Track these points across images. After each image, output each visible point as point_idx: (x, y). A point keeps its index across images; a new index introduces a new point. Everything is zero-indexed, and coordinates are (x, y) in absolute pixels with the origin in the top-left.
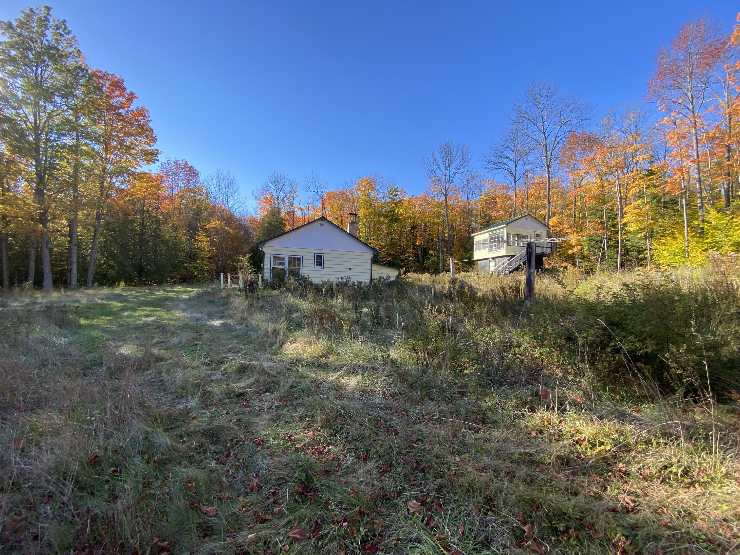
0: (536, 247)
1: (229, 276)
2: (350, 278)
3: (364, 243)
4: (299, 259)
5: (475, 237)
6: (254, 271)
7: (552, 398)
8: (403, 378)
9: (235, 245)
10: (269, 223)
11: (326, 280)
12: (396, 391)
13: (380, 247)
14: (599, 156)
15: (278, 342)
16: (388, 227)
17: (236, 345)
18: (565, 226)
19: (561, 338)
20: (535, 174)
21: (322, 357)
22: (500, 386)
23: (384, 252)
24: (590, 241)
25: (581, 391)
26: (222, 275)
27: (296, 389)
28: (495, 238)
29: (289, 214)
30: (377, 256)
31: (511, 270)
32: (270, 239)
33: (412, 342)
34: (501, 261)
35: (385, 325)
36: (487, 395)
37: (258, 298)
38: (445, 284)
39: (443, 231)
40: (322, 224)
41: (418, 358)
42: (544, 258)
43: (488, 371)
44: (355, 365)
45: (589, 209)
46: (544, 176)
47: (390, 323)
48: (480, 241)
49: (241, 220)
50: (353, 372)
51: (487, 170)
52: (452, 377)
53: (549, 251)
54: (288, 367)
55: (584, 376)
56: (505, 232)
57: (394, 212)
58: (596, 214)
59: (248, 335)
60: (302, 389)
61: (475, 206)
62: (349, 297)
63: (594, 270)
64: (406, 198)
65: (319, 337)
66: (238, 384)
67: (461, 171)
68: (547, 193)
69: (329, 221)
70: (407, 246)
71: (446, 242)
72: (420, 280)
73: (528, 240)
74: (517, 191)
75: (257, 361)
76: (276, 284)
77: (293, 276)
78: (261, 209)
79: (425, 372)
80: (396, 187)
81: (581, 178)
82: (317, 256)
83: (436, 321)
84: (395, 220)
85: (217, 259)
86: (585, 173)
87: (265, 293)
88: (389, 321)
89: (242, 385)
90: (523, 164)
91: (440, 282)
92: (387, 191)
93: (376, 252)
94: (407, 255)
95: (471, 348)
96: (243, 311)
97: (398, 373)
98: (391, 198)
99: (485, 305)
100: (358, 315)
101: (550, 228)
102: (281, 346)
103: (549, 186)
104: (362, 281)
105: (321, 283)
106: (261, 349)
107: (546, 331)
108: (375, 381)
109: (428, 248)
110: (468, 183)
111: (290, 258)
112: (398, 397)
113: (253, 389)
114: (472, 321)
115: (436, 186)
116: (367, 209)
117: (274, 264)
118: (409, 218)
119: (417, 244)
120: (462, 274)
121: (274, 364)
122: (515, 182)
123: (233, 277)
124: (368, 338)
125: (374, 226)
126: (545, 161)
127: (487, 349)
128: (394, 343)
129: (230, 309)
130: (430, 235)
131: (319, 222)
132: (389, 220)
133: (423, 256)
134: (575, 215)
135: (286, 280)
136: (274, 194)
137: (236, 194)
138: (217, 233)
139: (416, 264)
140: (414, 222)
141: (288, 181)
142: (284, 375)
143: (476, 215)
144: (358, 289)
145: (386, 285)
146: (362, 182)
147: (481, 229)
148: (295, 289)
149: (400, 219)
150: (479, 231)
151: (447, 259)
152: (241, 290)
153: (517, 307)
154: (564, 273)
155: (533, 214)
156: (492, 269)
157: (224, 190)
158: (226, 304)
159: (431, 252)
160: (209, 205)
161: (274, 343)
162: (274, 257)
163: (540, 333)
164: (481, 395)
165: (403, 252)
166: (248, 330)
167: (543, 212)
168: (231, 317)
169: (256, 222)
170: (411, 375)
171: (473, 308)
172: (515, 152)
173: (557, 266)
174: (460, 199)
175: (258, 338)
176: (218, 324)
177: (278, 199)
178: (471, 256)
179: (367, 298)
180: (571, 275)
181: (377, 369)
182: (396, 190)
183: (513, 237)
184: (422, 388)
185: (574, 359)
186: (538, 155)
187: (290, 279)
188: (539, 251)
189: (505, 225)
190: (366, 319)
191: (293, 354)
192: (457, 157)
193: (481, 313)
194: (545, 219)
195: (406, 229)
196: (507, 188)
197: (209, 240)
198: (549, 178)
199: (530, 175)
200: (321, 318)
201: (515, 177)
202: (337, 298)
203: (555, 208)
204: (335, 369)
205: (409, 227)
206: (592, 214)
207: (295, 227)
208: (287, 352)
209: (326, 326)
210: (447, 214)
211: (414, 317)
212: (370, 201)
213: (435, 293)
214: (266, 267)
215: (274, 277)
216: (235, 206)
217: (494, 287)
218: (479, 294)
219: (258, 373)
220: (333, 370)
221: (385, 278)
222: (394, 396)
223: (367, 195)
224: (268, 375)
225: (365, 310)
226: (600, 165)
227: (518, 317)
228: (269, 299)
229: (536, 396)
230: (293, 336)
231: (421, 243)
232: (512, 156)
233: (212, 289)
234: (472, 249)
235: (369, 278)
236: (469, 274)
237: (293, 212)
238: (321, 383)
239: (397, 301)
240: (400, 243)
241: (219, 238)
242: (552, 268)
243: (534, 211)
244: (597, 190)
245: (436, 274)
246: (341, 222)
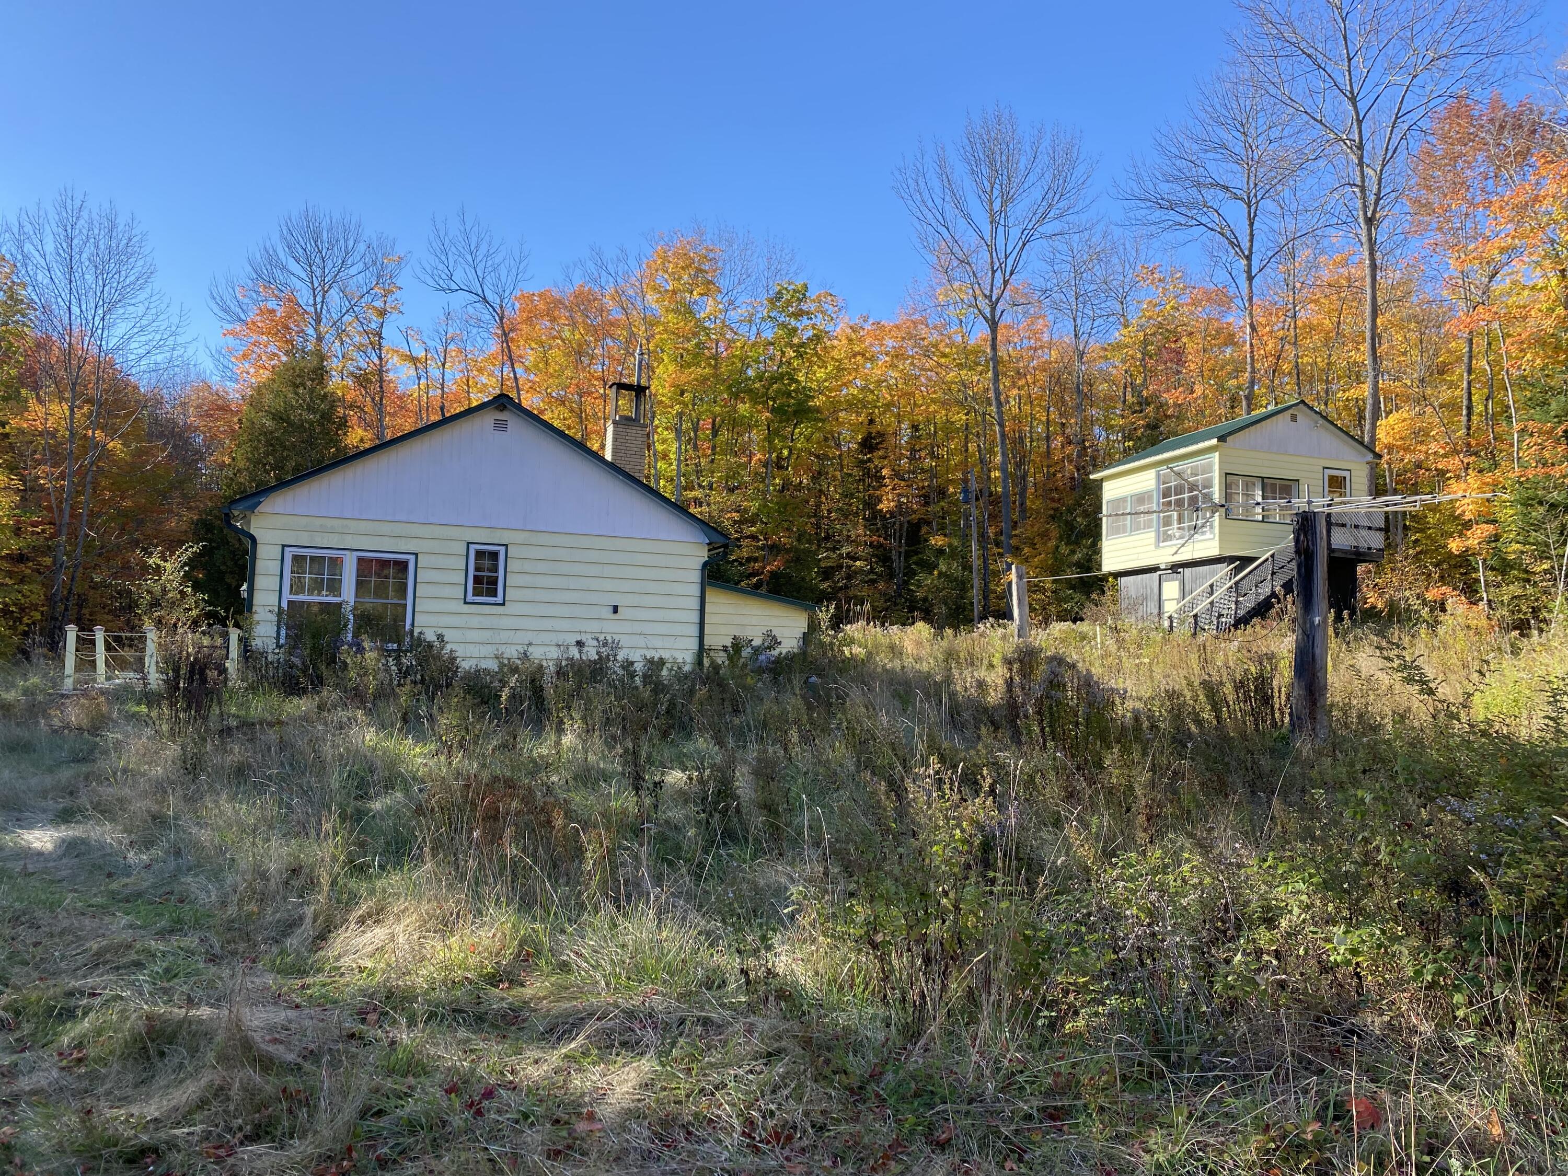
0: (1329, 524)
1: (100, 636)
2: (616, 646)
3: (674, 505)
4: (402, 566)
5: (1106, 486)
6: (209, 615)
7: (1397, 1124)
8: (827, 1062)
9: (127, 503)
10: (277, 417)
11: (512, 652)
12: (799, 1116)
13: (736, 516)
14: (1552, 188)
15: (308, 921)
16: (769, 439)
17: (127, 936)
18: (1434, 447)
19: (1426, 884)
20: (1323, 252)
21: (493, 980)
22: (1201, 1084)
23: (754, 537)
24: (1527, 503)
25: (1503, 1096)
26: (72, 632)
27: (383, 1122)
28: (1179, 490)
29: (362, 380)
30: (726, 554)
31: (1241, 613)
32: (282, 484)
33: (862, 911)
34: (1204, 578)
35: (757, 841)
36: (1150, 1120)
37: (226, 732)
38: (991, 666)
39: (982, 461)
40: (500, 426)
41: (886, 979)
42: (1360, 569)
43: (1156, 1021)
44: (630, 1014)
45: (1523, 382)
46: (1356, 259)
47: (775, 832)
48: (1124, 500)
49: (159, 402)
50: (624, 1044)
51: (1144, 231)
52: (1019, 1048)
53: (1376, 541)
54: (350, 1025)
55: (1512, 1034)
56: (1217, 467)
57: (793, 380)
58: (1545, 403)
59: (177, 888)
60: (410, 1123)
61: (1102, 364)
62: (607, 722)
63: (1544, 614)
64: (840, 328)
65: (480, 898)
66: (135, 1110)
67: (1049, 228)
68: (1368, 324)
69: (528, 414)
70: (846, 515)
71: (994, 500)
72: (895, 650)
73: (1300, 504)
74: (1257, 311)
75: (216, 1003)
76: (305, 671)
77: (373, 638)
78: (245, 356)
79: (912, 1033)
80: (799, 284)
81: (1489, 270)
82: (480, 554)
83: (959, 825)
84: (795, 413)
85: (48, 561)
86: (1502, 251)
87: (258, 707)
88: (772, 825)
89: (152, 1110)
90: (1279, 211)
91: (972, 662)
92: (763, 298)
93: (721, 540)
94: (844, 550)
95: (1092, 929)
96: (160, 788)
97: (807, 1043)
98: (783, 326)
99: (1144, 754)
100: (648, 801)
101: (1380, 456)
102: (323, 936)
103: (1374, 298)
104: (666, 655)
105: (493, 666)
106: (234, 953)
107: (1368, 859)
108: (715, 1077)
109: (929, 523)
110: (1078, 273)
111: (363, 563)
112: (805, 1142)
113: (198, 1129)
114: (1095, 820)
115: (956, 285)
116: (683, 367)
117: (296, 587)
118: (852, 405)
119: (884, 506)
120: (1058, 628)
121: (292, 1014)
122: (1250, 279)
123: (118, 639)
124: (690, 897)
125: (715, 432)
126: (1359, 204)
127: (1153, 935)
128: (792, 917)
129: (102, 779)
130: (932, 473)
131: (488, 419)
132: (773, 411)
133: (908, 555)
134: (1470, 408)
135: (346, 655)
136: (304, 297)
137: (142, 296)
138: (55, 456)
139: (881, 586)
140: (871, 422)
141: (362, 247)
142: (334, 1064)
143: (1108, 398)
144: (647, 694)
145: (760, 671)
146: (665, 259)
147: (1128, 455)
148: (384, 694)
149: (818, 410)
150: (1120, 462)
151: (1001, 566)
152: (150, 698)
153: (1266, 763)
154: (1434, 625)
155: (1318, 399)
156: (1170, 607)
157: (89, 277)
158: (83, 757)
159: (937, 541)
160: (21, 336)
161: (291, 925)
162: (296, 559)
163: (1347, 867)
164: (1130, 1121)
165: (828, 540)
166: (179, 869)
167: (1353, 393)
168: (105, 811)
169: (225, 409)
170: (857, 1048)
171: (1099, 765)
172: (1250, 164)
173: (1408, 597)
174: (1046, 337)
175: (224, 904)
176: (49, 846)
177: (318, 320)
178: (1092, 560)
179: (683, 727)
180: (1461, 634)
181: (720, 1028)
182: (802, 295)
183: (1247, 486)
184: (903, 1098)
185: (1477, 968)
186: (1330, 180)
187: (361, 650)
188: (1341, 540)
189: (1214, 441)
190: (676, 814)
191: (372, 974)
192: (1032, 177)
193: (1131, 788)
194: (1361, 417)
195: (838, 446)
196: (1222, 300)
197: (16, 482)
198: (1374, 267)
199: (1304, 254)
200: (493, 816)
201: (1248, 258)
202: (560, 731)
203: (1398, 379)
204: (551, 1031)
205: (850, 440)
206: (1531, 403)
207: (389, 435)
208: (346, 961)
209: (511, 851)
210: (998, 393)
211: (873, 808)
212: (695, 335)
213: (955, 710)
214: (260, 599)
215: (294, 641)
216: (136, 347)
217: (1177, 682)
218: (1124, 711)
219: (223, 1058)
220: (542, 1037)
221: (757, 642)
222: (789, 1138)
223: (687, 311)
224: (266, 1064)
225: (676, 777)
226: (1556, 222)
227: (1269, 802)
228: (272, 735)
229: (1336, 1118)
230: (372, 892)
231: (899, 505)
232: (1238, 181)
233: (26, 692)
234: (1093, 532)
235: (693, 645)
236: (1083, 627)
237: (380, 372)
238: (489, 1094)
239: (806, 739)
240: (818, 505)
241: (62, 476)
242: (1392, 605)
243: (1321, 387)
244: (1548, 316)
245: (956, 628)
246: (581, 416)
